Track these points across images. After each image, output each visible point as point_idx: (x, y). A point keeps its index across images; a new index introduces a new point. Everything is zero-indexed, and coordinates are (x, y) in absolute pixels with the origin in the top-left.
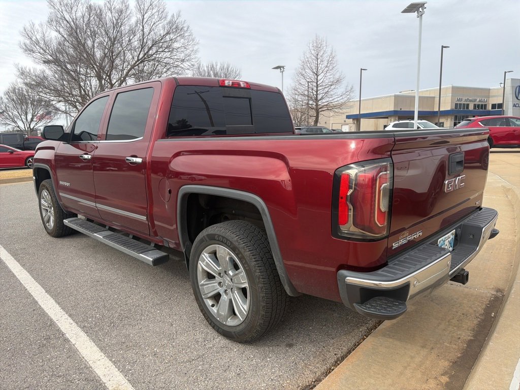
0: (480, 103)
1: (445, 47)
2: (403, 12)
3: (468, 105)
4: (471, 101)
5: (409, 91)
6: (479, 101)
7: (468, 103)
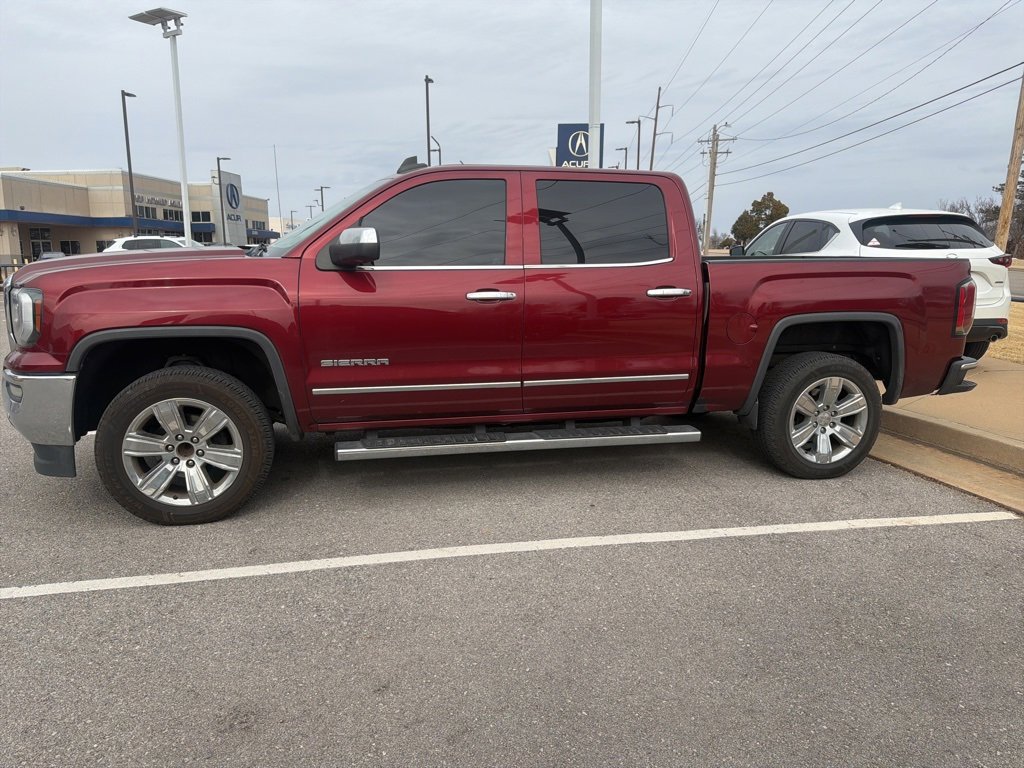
0: (173, 209)
1: (129, 95)
2: (131, 18)
3: (154, 210)
4: (157, 203)
5: (17, 169)
6: (172, 205)
7: (154, 206)
